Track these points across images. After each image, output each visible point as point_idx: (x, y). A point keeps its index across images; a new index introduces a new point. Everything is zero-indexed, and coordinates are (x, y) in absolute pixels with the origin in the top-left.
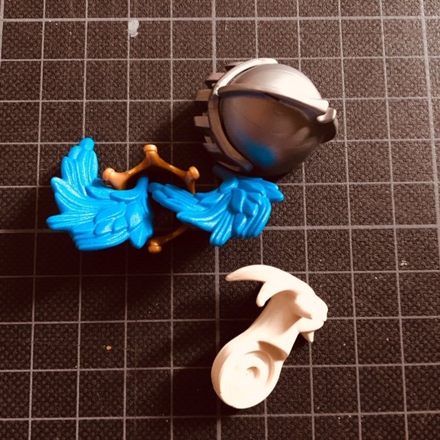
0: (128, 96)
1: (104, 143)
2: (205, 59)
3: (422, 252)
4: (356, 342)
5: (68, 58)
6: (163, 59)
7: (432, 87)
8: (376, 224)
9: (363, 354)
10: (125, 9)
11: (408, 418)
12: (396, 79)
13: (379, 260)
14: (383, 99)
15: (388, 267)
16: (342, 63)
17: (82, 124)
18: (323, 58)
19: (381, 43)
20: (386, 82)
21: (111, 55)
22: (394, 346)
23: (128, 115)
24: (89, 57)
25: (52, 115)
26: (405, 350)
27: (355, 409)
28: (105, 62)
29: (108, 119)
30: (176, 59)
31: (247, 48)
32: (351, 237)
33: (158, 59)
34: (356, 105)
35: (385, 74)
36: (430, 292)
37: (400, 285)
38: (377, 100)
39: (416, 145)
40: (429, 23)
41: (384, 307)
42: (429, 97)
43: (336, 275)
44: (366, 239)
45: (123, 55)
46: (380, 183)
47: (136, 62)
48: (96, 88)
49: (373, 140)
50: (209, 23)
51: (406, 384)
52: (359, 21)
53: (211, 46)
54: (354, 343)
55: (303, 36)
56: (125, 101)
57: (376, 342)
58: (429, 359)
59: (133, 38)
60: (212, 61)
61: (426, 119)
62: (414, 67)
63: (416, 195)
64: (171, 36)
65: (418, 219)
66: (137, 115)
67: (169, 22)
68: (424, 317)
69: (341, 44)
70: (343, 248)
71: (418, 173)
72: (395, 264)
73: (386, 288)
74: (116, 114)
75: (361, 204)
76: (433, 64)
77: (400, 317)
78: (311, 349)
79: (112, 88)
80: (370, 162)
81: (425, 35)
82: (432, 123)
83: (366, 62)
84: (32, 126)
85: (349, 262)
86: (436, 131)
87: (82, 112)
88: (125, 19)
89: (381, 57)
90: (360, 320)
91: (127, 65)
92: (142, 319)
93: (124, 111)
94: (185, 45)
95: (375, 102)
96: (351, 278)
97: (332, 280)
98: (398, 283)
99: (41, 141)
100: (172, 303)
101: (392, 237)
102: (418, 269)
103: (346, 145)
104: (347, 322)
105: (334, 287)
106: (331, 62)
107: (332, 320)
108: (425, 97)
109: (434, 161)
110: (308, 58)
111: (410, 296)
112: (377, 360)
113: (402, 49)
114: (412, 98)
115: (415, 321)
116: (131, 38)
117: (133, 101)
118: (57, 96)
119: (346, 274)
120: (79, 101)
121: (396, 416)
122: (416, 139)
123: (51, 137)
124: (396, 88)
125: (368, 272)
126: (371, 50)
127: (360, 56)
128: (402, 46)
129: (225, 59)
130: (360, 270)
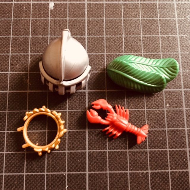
0: (49, 34)
1: (38, 54)
2: (82, 19)
3: (176, 101)
4: (147, 139)
5: (23, 18)
6: (64, 19)
7: (179, 31)
9: (150, 145)
11: (170, 173)
12: (164, 27)
13: (157, 104)
14: (158, 36)
15: (161, 107)
16: (141, 21)
17: (29, 46)
18: (132, 19)
19: (157, 13)
20: (159, 29)
21: (42, 17)
22: (164, 141)
23: (49, 42)
24: (32, 18)
25: (16, 42)
26: (169, 143)
27: (147, 169)
28: (39, 20)
29: (40, 44)
30: (70, 19)
31: (100, 14)
33: (62, 19)
34: (147, 38)
35: (159, 26)
36: (179, 118)
37: (166, 115)
38: (156, 36)
39: (173, 55)
40: (177, 5)
41: (159, 124)
42: (178, 35)
43: (138, 110)
45: (47, 17)
47: (52, 20)
48: (35, 31)
49: (154, 53)
50: (84, 4)
51: (169, 158)
52: (148, 4)
53: (85, 13)
55: (124, 9)
56: (48, 36)
57: (156, 140)
58: (179, 147)
59: (51, 10)
60: (85, 20)
61: (177, 44)
62: (171, 23)
64: (68, 9)
65: (174, 87)
67: (67, 3)
68: (177, 129)
69: (140, 13)
72: (164, 106)
73: (160, 116)
74: (43, 42)
76: (179, 21)
77: (166, 129)
79: (42, 31)
81: (176, 9)
82: (179, 46)
83: (151, 20)
84: (7, 47)
85: (144, 105)
86: (181, 49)
87: (29, 41)
88: (48, 2)
89: (157, 19)
90: (149, 130)
91: (48, 21)
93: (47, 40)
94: (73, 13)
96: (145, 112)
97: (136, 112)
99: (11, 53)
101: (162, 94)
102: (174, 108)
103: (143, 55)
105: (138, 116)
106: (136, 20)
108: (176, 35)
110: (126, 19)
111: (171, 120)
112: (156, 147)
114: (171, 35)
115: (173, 130)
116: (50, 10)
117: (51, 36)
118: (18, 34)
119: (143, 110)
120: (28, 36)
121: (165, 172)
122: (172, 53)
123: (15, 52)
124: (164, 31)
125: (152, 109)
126: (153, 16)
127: (148, 18)
128: (166, 14)
129: (91, 19)
130: (149, 108)
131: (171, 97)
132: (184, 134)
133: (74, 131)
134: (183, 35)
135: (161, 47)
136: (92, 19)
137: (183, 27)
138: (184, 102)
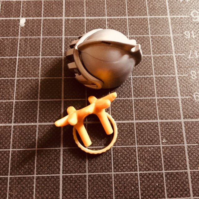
0: (18, 55)
1: (3, 78)
2: (59, 37)
3: (174, 135)
4: (139, 186)
6: (37, 37)
7: (175, 49)
8: (148, 119)
9: (143, 193)
10: (19, 13)
12: (157, 46)
13: (151, 139)
14: (150, 55)
15: (156, 143)
19: (148, 29)
20: (151, 47)
21: (10, 35)
22: (161, 188)
23: (17, 64)
26: (167, 191)
28: (7, 38)
29: (6, 66)
30: (44, 37)
31: (80, 31)
32: (135, 126)
33: (34, 37)
35: (151, 44)
36: (180, 157)
37: (163, 153)
39: (168, 78)
40: (172, 19)
41: (155, 166)
42: (174, 55)
43: (127, 148)
44: (143, 128)
45: (17, 35)
46: (150, 98)
47: (23, 39)
49: (146, 76)
50: (61, 20)
52: (137, 19)
53: (62, 30)
54: (138, 187)
55: (109, 26)
56: (16, 57)
57: (151, 186)
58: (181, 196)
59: (22, 27)
60: (62, 38)
61: (173, 65)
62: (166, 40)
63: (169, 104)
64: (42, 26)
65: (171, 117)
66: (22, 64)
67: (41, 19)
68: (177, 171)
69: (128, 29)
70: (131, 133)
71: (170, 92)
72: (160, 142)
73: (155, 155)
74: (10, 64)
75: (140, 109)
76: (175, 38)
77: (164, 171)
78: (114, 191)
79: (9, 51)
80: (145, 87)
81: (170, 25)
82: (176, 67)
83: (141, 38)
85: (135, 140)
86: (178, 71)
88: (19, 18)
89: (148, 35)
90: (141, 174)
91: (18, 39)
92: (18, 175)
93: (15, 62)
94: (49, 30)
95: (146, 57)
96: (136, 149)
97: (125, 150)
98: (162, 152)
100: (35, 166)
101: (157, 126)
102: (172, 144)
103: (132, 79)
104: (134, 175)
105: (127, 154)
107: (126, 174)
108: (172, 55)
109: (178, 86)
111: (169, 159)
113: (159, 32)
114: (165, 55)
115: (172, 173)
116: (21, 27)
117: (20, 57)
119: (133, 147)
122: (168, 75)
124: (157, 50)
125: (145, 146)
126: (143, 32)
127: (138, 35)
128: (159, 30)
129: (69, 37)
130: (140, 145)
131: (168, 130)
132: (187, 178)
133: (44, 176)
134: (180, 55)
135: (153, 69)
136: (71, 37)
137: (180, 45)
138: (184, 136)
